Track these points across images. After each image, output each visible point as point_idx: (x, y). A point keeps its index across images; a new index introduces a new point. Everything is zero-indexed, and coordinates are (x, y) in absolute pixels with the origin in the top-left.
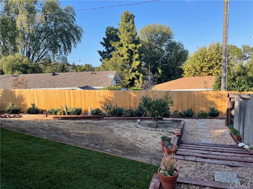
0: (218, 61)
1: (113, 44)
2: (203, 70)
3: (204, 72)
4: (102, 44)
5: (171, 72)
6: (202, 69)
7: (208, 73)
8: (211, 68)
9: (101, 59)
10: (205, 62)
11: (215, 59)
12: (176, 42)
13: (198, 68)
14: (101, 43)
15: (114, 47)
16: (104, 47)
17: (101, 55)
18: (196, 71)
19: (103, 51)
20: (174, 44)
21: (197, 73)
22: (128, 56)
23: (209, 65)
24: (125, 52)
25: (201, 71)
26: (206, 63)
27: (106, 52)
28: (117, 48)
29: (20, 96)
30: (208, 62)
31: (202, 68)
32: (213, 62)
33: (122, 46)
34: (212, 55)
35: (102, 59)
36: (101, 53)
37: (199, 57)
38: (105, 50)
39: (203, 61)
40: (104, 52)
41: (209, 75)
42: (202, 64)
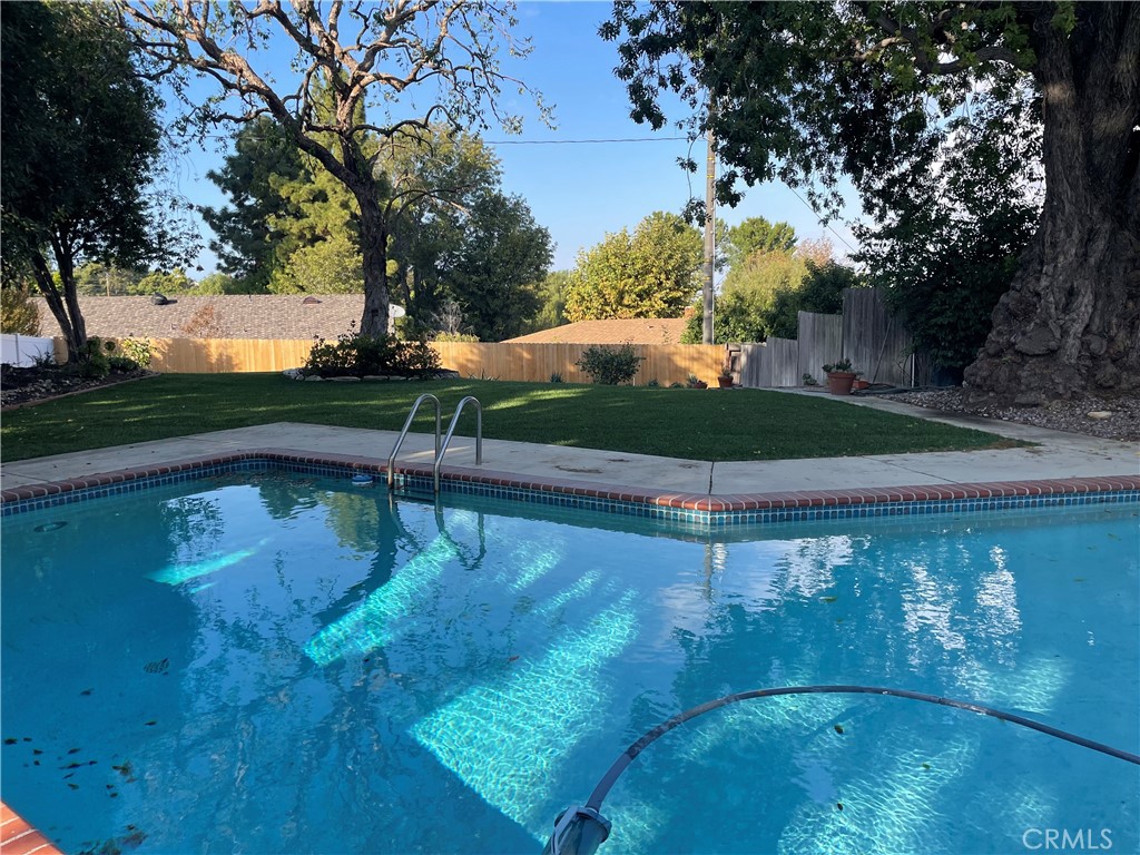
0: (663, 276)
1: (285, 187)
2: (625, 302)
3: (628, 306)
4: (215, 182)
5: (495, 304)
6: (622, 298)
7: (638, 310)
8: (644, 296)
9: (215, 243)
10: (630, 277)
11: (654, 270)
12: (505, 194)
13: (612, 297)
14: (211, 175)
15: (292, 199)
16: (224, 192)
17: (213, 226)
18: (606, 303)
19: (225, 209)
20: (498, 202)
21: (608, 308)
22: (350, 238)
23: (640, 287)
24: (339, 222)
25: (620, 304)
26: (631, 280)
27: (236, 215)
28: (305, 207)
29: (224, 357)
30: (636, 277)
31: (621, 295)
32: (650, 279)
33: (325, 200)
34: (646, 261)
35: (218, 242)
36: (213, 216)
37: (612, 261)
38: (233, 208)
39: (622, 275)
40: (226, 215)
41: (638, 315)
42: (621, 285)
